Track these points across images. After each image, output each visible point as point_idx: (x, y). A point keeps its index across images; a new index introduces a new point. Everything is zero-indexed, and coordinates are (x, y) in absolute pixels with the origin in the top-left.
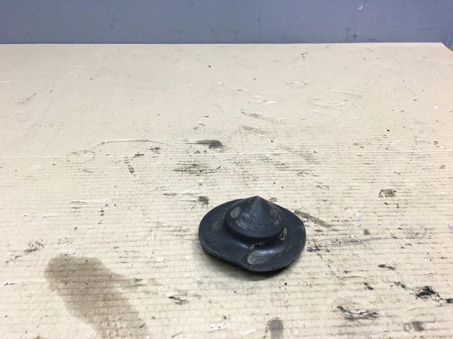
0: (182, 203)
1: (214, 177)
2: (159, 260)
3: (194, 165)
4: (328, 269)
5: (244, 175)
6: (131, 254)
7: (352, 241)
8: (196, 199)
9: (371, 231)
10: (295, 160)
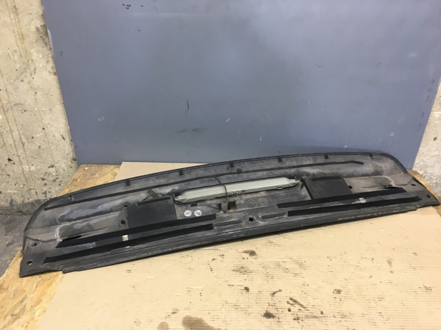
5: (267, 275)
7: (315, 317)
9: (324, 313)
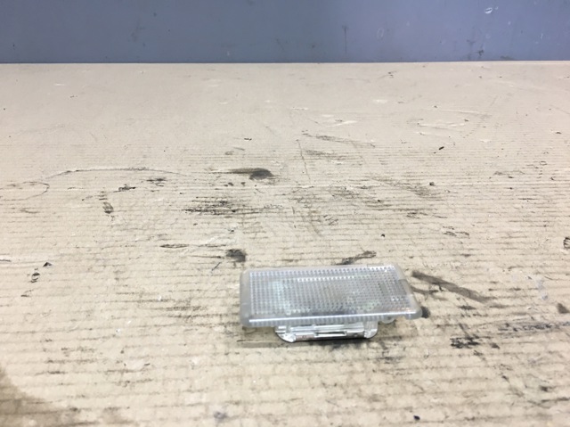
0: (195, 260)
1: (257, 220)
2: (133, 368)
3: (223, 202)
4: (505, 385)
6: (74, 356)
8: (223, 254)
10: (399, 195)
